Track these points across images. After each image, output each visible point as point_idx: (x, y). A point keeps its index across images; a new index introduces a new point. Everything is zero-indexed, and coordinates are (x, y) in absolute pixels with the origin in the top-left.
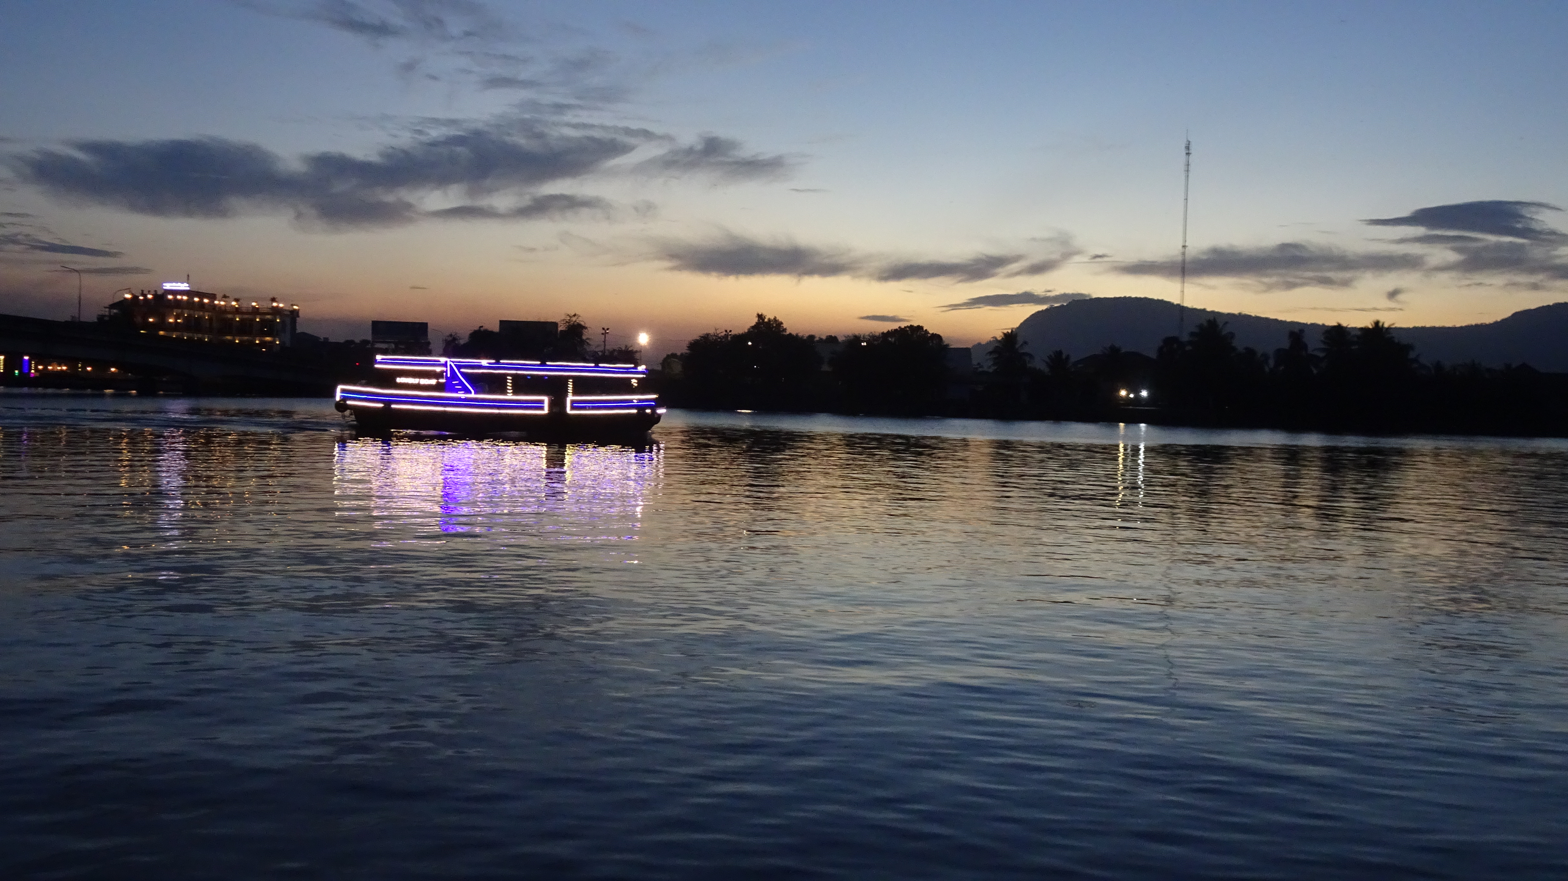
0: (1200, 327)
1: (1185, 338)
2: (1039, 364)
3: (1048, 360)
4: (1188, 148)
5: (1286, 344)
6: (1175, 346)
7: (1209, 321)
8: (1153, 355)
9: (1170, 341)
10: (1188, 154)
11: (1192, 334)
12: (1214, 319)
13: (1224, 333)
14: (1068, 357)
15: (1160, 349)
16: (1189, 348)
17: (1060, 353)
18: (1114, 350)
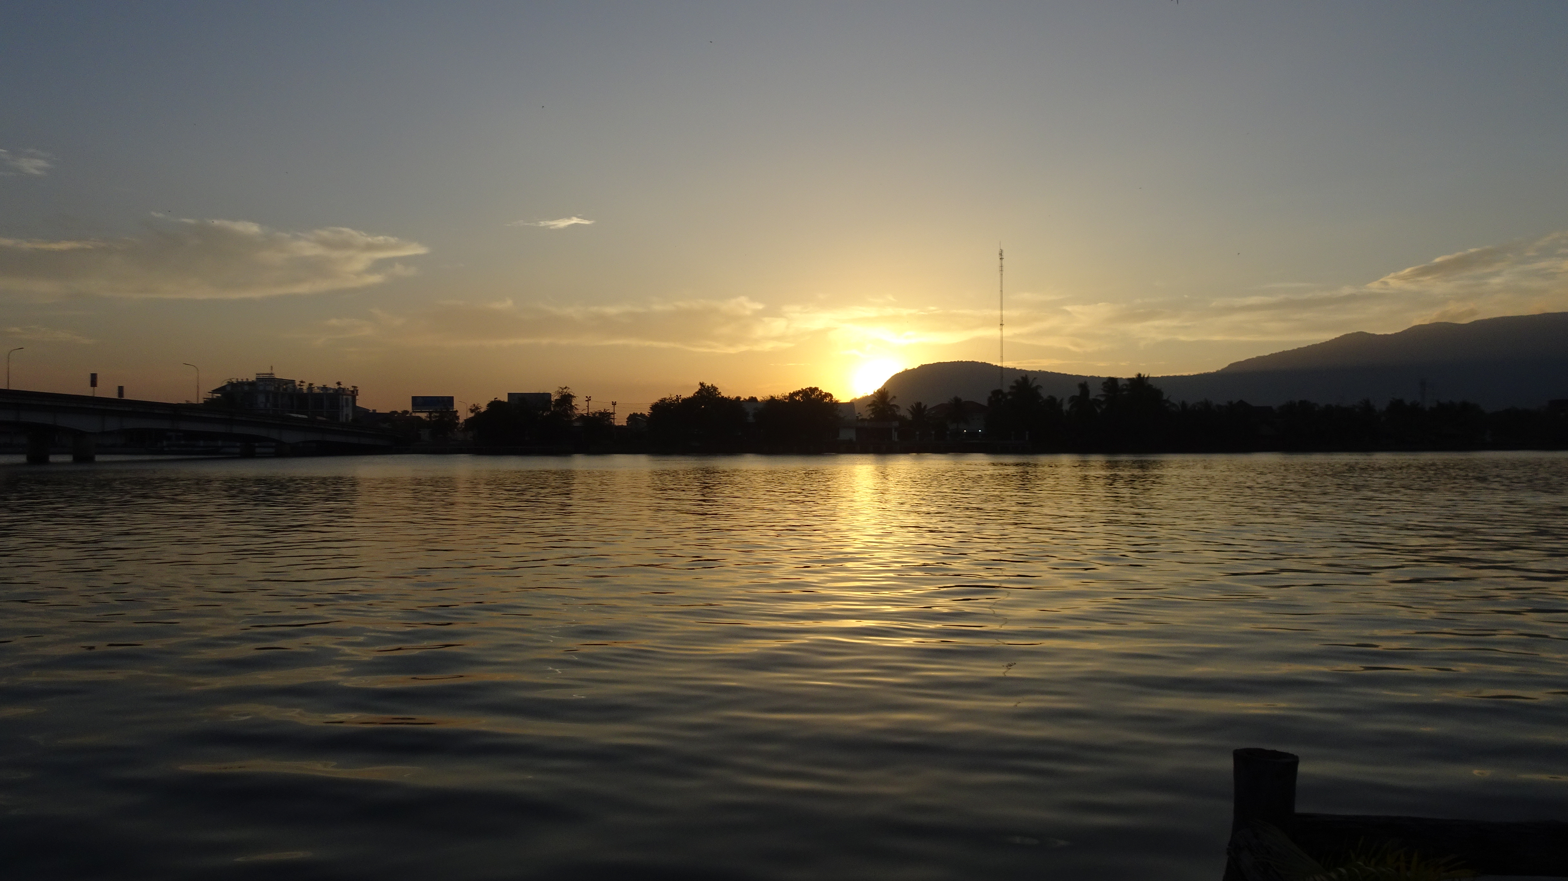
0: (1017, 382)
1: (1006, 390)
2: (904, 412)
3: (911, 409)
4: (1001, 254)
5: (1077, 392)
6: (1000, 396)
7: (1022, 378)
8: (985, 402)
9: (997, 393)
10: (1001, 259)
11: (1012, 387)
12: (1026, 376)
13: (1034, 385)
14: (925, 407)
15: (990, 399)
16: (1009, 397)
17: (919, 404)
18: (957, 401)
